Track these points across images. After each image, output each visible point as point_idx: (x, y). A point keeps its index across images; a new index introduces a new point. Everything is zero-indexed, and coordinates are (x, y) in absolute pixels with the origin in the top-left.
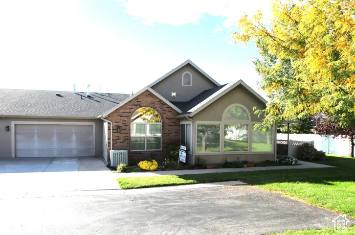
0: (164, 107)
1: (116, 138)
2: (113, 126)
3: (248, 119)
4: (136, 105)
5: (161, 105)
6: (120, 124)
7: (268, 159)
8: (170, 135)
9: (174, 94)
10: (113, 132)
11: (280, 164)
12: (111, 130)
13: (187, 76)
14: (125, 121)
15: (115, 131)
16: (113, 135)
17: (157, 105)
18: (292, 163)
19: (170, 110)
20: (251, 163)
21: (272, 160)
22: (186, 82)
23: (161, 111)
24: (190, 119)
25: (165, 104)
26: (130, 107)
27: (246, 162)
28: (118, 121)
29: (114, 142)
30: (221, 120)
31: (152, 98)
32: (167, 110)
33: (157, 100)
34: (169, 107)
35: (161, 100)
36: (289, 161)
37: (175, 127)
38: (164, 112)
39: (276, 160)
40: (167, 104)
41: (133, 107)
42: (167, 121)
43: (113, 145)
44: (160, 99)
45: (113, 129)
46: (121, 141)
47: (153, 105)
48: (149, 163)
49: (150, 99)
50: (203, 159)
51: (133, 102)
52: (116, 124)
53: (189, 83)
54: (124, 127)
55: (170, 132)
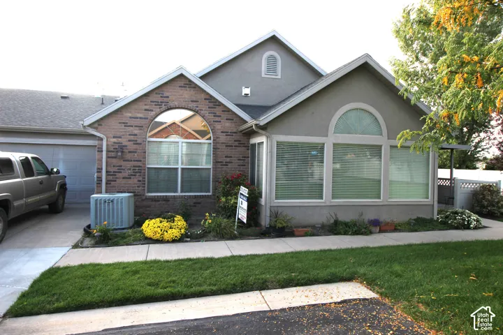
0: (218, 110)
1: (115, 169)
2: (107, 145)
3: (381, 135)
4: (159, 104)
5: (211, 105)
6: (124, 141)
7: (420, 216)
8: (230, 166)
9: (246, 91)
10: (108, 157)
11: (445, 225)
12: (104, 153)
13: (272, 60)
14: (136, 135)
15: (113, 154)
16: (107, 162)
17: (204, 106)
18: (469, 223)
19: (230, 117)
20: (387, 224)
21: (428, 217)
22: (269, 70)
23: (211, 117)
24: (260, 131)
25: (220, 104)
26: (147, 107)
27: (376, 223)
28: (118, 134)
29: (111, 178)
30: (327, 136)
31: (192, 92)
32: (225, 116)
33: (203, 96)
34: (229, 110)
35: (211, 96)
36: (464, 220)
37: (239, 149)
38: (217, 119)
39: (436, 217)
40: (223, 104)
41: (153, 107)
42: (223, 138)
43: (107, 184)
44: (208, 94)
45: (108, 151)
46: (126, 175)
47: (194, 105)
48: (165, 224)
49: (187, 94)
50: (286, 215)
51: (151, 98)
52: (115, 140)
53: (275, 71)
54: (131, 146)
55: (228, 160)
